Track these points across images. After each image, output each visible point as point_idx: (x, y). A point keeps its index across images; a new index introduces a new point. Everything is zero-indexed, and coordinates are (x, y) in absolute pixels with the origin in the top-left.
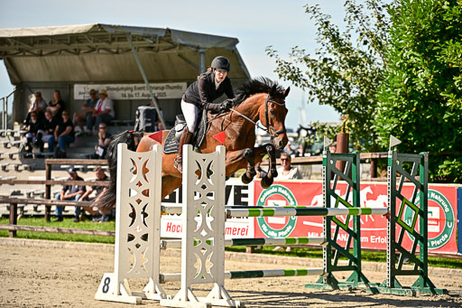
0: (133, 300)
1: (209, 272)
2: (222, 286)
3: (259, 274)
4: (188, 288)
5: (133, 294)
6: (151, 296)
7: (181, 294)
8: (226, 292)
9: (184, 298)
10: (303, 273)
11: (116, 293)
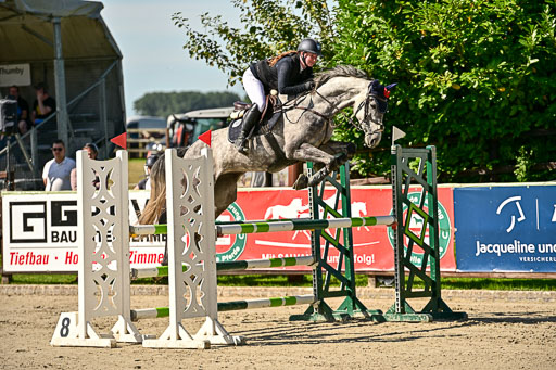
0: (106, 342)
1: (201, 304)
2: (215, 320)
3: (243, 305)
4: (179, 323)
5: (102, 336)
6: (123, 338)
7: (171, 330)
8: (221, 326)
9: (174, 336)
10: (292, 301)
11: (82, 335)
